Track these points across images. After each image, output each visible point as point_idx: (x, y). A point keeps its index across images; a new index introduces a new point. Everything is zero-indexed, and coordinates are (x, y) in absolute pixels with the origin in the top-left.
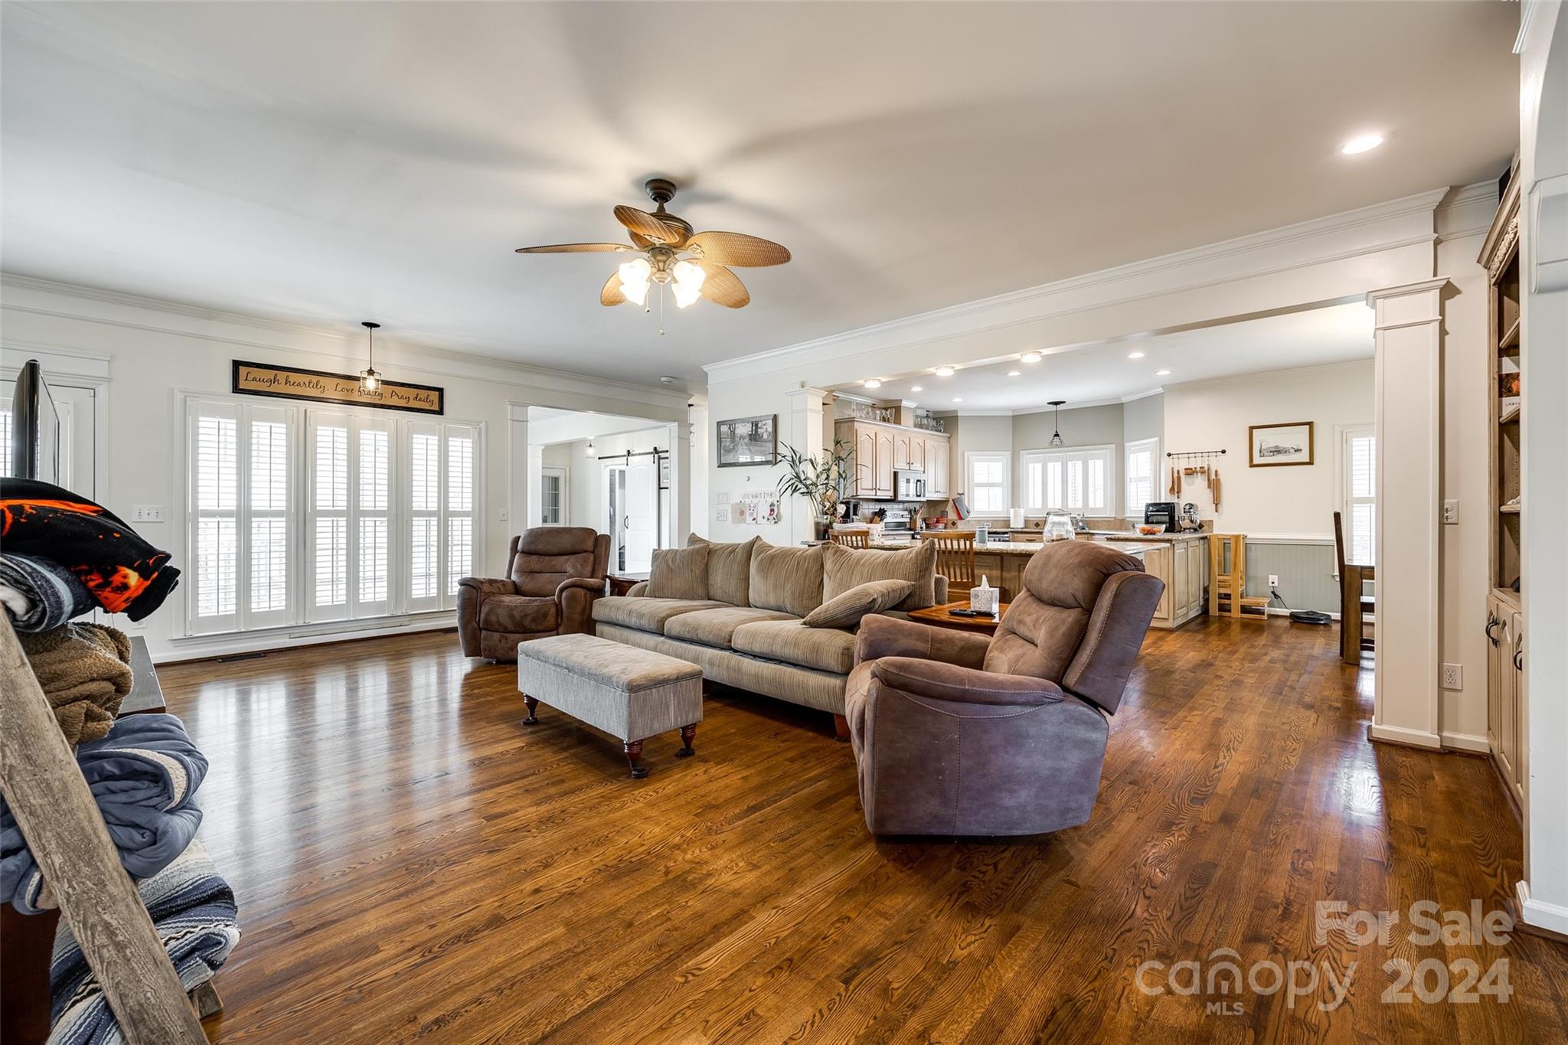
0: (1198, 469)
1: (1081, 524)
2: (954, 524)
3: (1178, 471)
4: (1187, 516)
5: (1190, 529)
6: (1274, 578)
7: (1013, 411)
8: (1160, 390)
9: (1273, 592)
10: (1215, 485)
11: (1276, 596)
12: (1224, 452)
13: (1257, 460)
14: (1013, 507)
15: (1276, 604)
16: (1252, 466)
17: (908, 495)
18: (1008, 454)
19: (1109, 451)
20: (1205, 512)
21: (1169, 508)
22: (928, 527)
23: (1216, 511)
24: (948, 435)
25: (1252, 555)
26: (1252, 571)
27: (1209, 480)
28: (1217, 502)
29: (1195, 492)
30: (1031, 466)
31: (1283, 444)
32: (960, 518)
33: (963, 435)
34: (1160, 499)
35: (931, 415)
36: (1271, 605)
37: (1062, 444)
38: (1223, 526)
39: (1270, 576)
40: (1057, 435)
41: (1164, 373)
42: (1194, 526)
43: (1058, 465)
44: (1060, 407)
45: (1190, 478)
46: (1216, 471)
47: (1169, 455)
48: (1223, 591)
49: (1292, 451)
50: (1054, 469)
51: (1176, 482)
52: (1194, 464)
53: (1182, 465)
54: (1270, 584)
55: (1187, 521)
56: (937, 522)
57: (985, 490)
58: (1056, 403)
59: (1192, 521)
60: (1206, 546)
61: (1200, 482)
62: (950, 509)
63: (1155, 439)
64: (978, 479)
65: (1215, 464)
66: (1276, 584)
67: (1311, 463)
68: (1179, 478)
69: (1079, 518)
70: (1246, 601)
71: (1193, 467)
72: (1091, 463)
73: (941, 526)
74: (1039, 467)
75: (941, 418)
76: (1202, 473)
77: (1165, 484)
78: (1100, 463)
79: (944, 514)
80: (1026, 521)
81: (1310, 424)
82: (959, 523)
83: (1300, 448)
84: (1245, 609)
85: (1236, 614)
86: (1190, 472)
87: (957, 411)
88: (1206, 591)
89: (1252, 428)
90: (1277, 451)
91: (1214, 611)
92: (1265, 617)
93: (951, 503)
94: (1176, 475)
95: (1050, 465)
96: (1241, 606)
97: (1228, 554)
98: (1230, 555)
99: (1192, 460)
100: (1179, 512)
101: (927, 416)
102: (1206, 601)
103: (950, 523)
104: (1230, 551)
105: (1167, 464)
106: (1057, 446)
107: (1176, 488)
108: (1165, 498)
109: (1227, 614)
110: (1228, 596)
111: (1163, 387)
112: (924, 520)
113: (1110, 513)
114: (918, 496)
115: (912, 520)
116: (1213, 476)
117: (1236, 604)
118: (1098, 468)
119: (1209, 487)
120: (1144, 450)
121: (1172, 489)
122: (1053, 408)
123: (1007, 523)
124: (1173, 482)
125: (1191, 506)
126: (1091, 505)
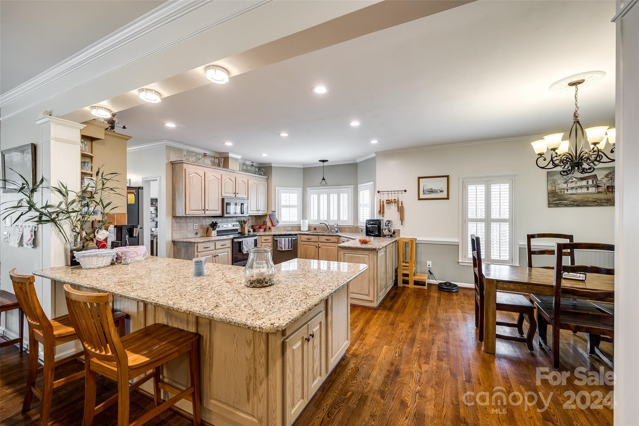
0: (393, 200)
1: (336, 229)
2: (270, 229)
3: (383, 201)
4: (387, 228)
5: (388, 235)
6: (429, 263)
7: (303, 165)
8: (374, 155)
9: (429, 271)
10: (401, 210)
11: (431, 273)
12: (405, 191)
13: (422, 196)
14: (303, 219)
15: (430, 278)
16: (419, 199)
17: (236, 213)
18: (301, 189)
19: (350, 189)
20: (396, 225)
21: (378, 223)
22: (254, 231)
23: (402, 225)
24: (267, 177)
25: (419, 250)
26: (418, 260)
27: (398, 207)
28: (402, 219)
29: (391, 214)
30: (312, 196)
31: (435, 187)
32: (273, 226)
33: (275, 178)
34: (374, 218)
35: (254, 164)
36: (429, 278)
37: (326, 184)
38: (405, 234)
39: (428, 262)
40: (324, 179)
41: (374, 142)
42: (391, 234)
43: (325, 196)
44: (326, 164)
45: (389, 206)
46: (402, 202)
47: (379, 192)
48: (405, 272)
49: (439, 191)
50: (323, 197)
51: (382, 208)
52: (391, 197)
53: (385, 198)
54: (428, 266)
55: (387, 230)
56: (260, 228)
57: (287, 209)
58: (323, 161)
59: (389, 231)
60: (396, 245)
61: (394, 207)
62: (268, 220)
63: (372, 183)
64: (283, 203)
65: (402, 198)
66: (430, 266)
67: (448, 199)
68: (383, 205)
69: (335, 226)
70: (417, 278)
71: (390, 199)
72: (341, 195)
73: (262, 230)
74: (316, 196)
75: (263, 167)
76: (395, 202)
77: (377, 209)
78: (346, 195)
79: (265, 223)
80: (310, 227)
81: (448, 177)
82: (272, 228)
83: (443, 190)
84: (416, 283)
85: (411, 285)
86: (389, 202)
87: (271, 164)
88: (396, 271)
89: (419, 178)
90: (431, 191)
91: (400, 284)
92: (426, 288)
93: (268, 217)
94: (382, 203)
95: (322, 196)
96: (414, 281)
97: (407, 248)
98: (408, 250)
99: (390, 195)
100: (383, 226)
101: (252, 165)
102: (396, 276)
103: (268, 228)
104: (408, 247)
105: (377, 197)
106: (324, 186)
107: (382, 211)
108: (377, 217)
109: (406, 285)
110: (407, 275)
111: (375, 153)
112: (252, 227)
113: (351, 223)
114: (242, 213)
115: (242, 227)
116: (400, 205)
117: (411, 279)
118: (345, 197)
119: (398, 211)
120: (366, 189)
121: (380, 212)
122: (321, 164)
123: (299, 228)
124: (380, 207)
125: (389, 222)
126: (341, 218)
